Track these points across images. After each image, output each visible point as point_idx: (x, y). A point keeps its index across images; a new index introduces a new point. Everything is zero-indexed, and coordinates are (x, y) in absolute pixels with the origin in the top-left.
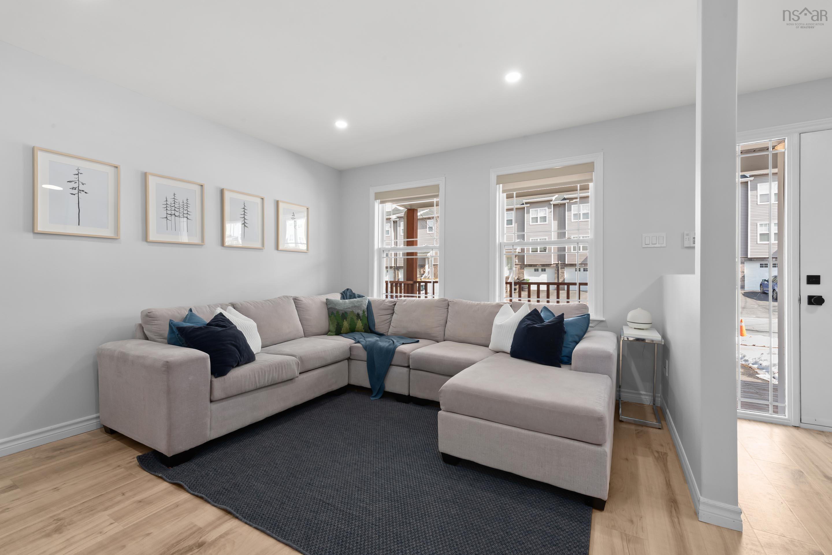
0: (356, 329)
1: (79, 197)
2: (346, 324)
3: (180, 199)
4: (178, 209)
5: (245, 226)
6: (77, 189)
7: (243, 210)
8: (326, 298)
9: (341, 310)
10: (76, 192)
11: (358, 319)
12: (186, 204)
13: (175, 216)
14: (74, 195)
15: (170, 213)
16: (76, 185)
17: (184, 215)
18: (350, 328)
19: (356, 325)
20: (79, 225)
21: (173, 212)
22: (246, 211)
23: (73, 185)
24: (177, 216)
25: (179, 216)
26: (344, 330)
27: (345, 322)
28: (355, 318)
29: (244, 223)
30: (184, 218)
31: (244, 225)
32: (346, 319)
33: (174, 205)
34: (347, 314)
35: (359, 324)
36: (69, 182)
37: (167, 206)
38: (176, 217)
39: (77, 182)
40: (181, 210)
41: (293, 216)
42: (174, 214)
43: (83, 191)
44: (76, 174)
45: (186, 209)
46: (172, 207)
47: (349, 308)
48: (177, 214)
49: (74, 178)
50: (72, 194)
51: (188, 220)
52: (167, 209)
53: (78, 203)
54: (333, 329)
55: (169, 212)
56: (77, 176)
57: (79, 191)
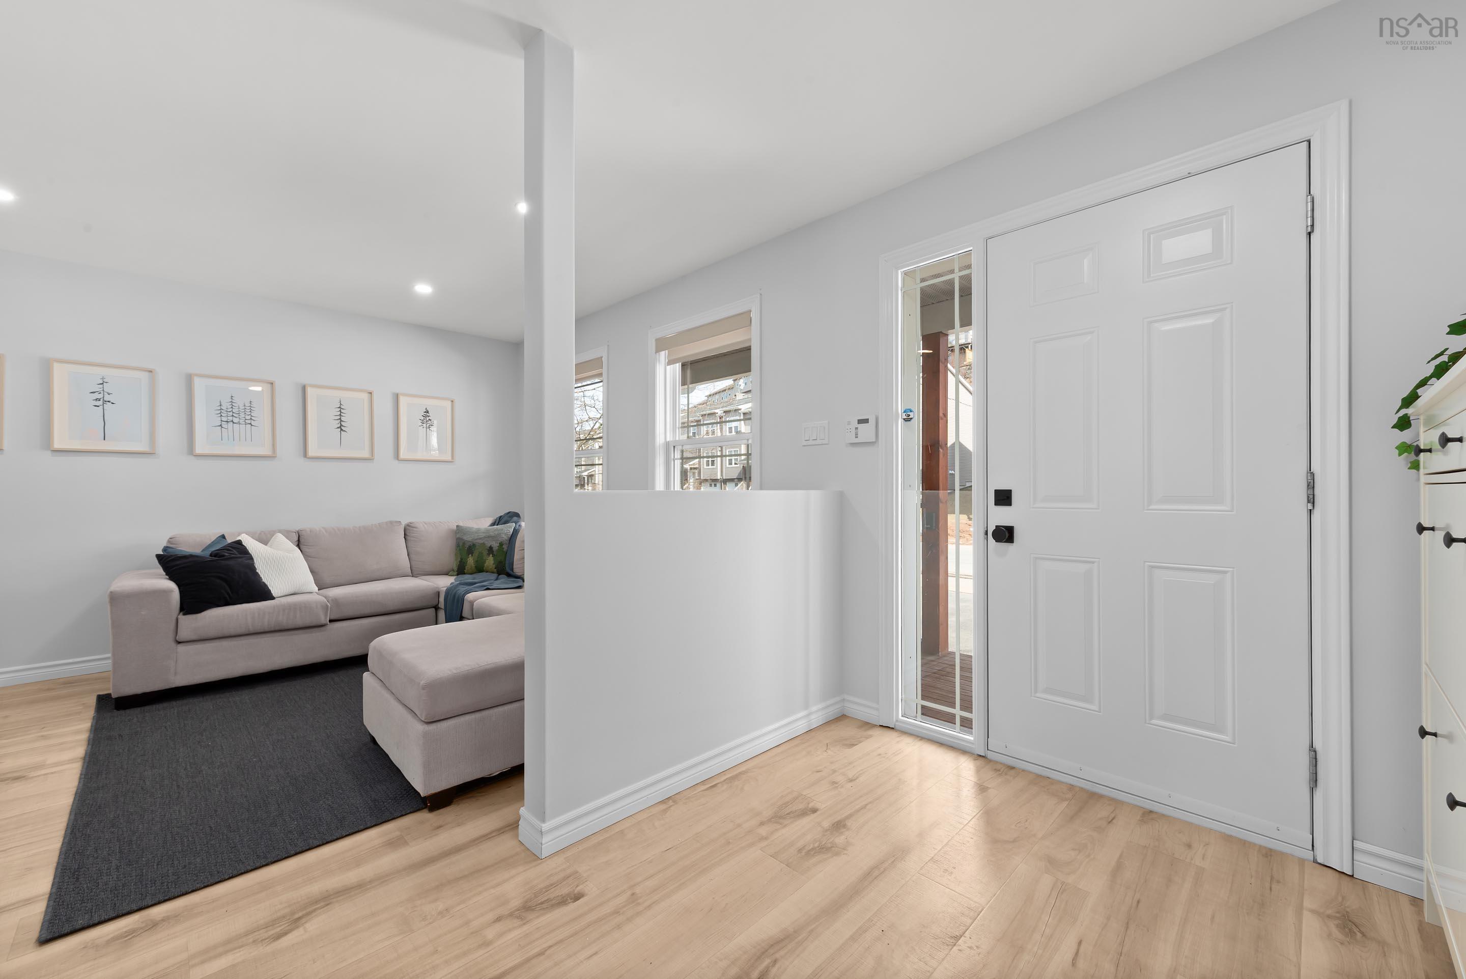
0: (484, 568)
1: (105, 409)
2: (471, 561)
3: (239, 402)
4: (237, 414)
5: (341, 430)
6: (102, 400)
7: (339, 409)
8: (457, 524)
9: (469, 541)
10: (100, 403)
11: (489, 555)
12: (249, 408)
13: (233, 423)
14: (98, 406)
15: (226, 420)
16: (100, 396)
17: (246, 421)
18: (476, 567)
19: (485, 562)
20: (104, 439)
21: (231, 418)
22: (342, 411)
23: (97, 396)
24: (235, 423)
25: (239, 423)
26: (468, 568)
27: (470, 558)
28: (485, 553)
29: (340, 427)
30: (247, 425)
31: (339, 429)
32: (472, 554)
33: (231, 409)
34: (475, 546)
35: (490, 562)
36: (92, 393)
37: (222, 411)
38: (234, 425)
39: (102, 392)
40: (242, 415)
41: (425, 414)
42: (232, 421)
43: (109, 401)
44: (101, 384)
45: (250, 413)
46: (230, 412)
47: (480, 539)
48: (235, 420)
49: (98, 388)
50: (96, 406)
51: (252, 427)
52: (221, 416)
53: (103, 415)
54: (455, 566)
55: (224, 419)
56: (101, 386)
57: (105, 402)
